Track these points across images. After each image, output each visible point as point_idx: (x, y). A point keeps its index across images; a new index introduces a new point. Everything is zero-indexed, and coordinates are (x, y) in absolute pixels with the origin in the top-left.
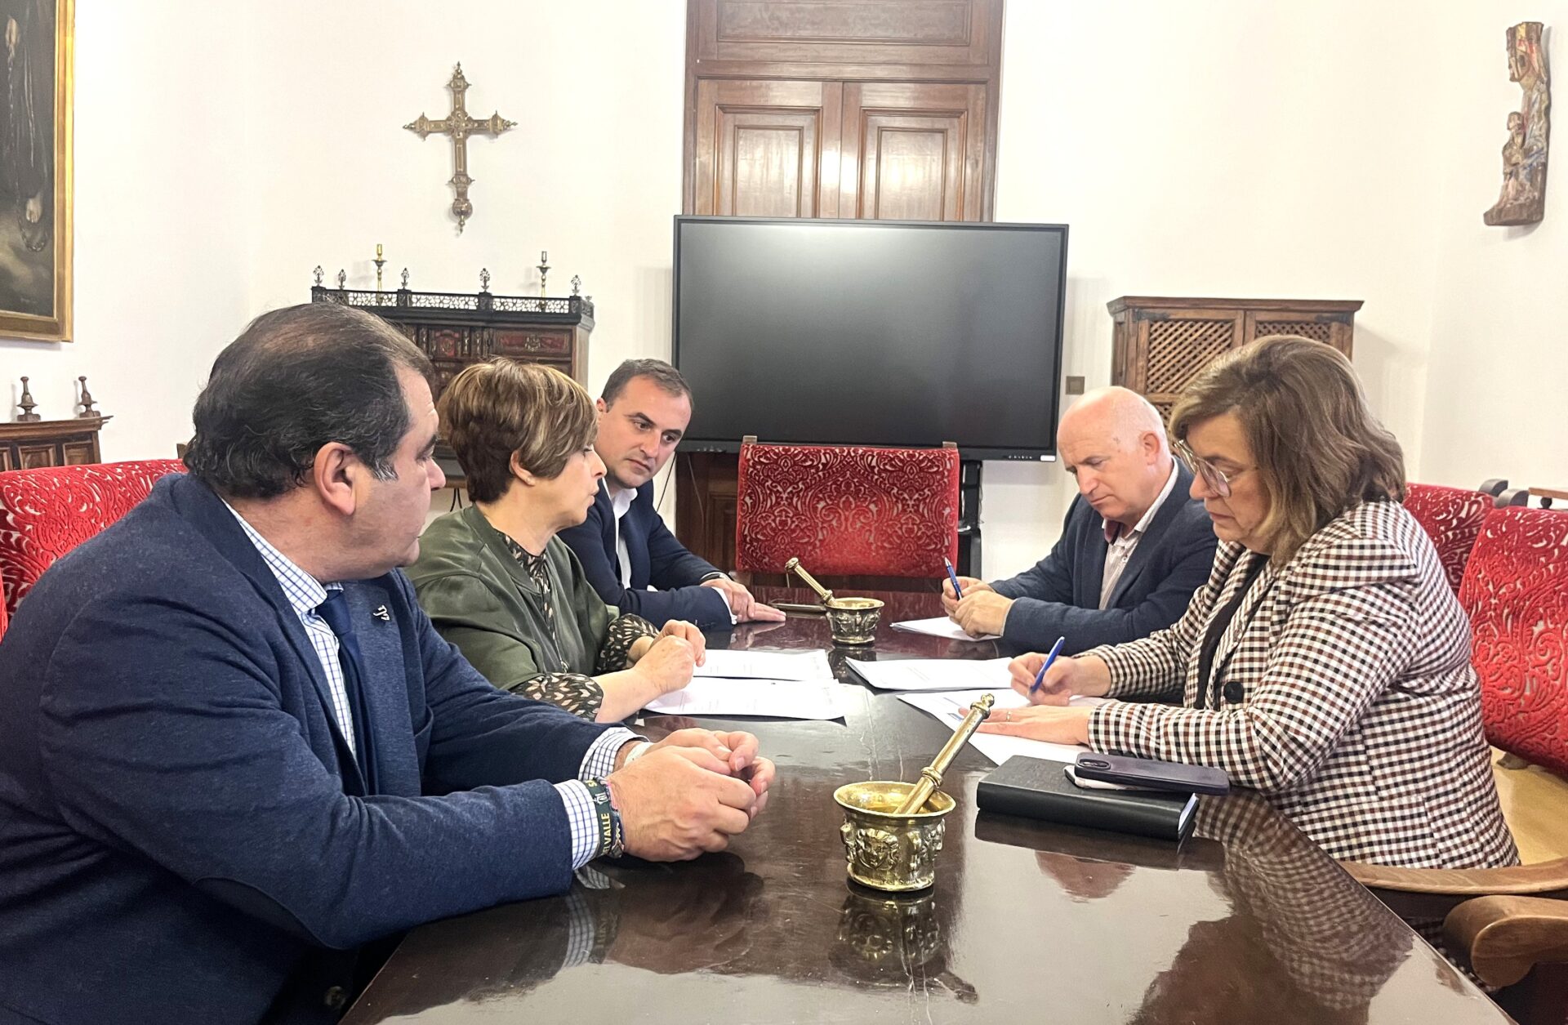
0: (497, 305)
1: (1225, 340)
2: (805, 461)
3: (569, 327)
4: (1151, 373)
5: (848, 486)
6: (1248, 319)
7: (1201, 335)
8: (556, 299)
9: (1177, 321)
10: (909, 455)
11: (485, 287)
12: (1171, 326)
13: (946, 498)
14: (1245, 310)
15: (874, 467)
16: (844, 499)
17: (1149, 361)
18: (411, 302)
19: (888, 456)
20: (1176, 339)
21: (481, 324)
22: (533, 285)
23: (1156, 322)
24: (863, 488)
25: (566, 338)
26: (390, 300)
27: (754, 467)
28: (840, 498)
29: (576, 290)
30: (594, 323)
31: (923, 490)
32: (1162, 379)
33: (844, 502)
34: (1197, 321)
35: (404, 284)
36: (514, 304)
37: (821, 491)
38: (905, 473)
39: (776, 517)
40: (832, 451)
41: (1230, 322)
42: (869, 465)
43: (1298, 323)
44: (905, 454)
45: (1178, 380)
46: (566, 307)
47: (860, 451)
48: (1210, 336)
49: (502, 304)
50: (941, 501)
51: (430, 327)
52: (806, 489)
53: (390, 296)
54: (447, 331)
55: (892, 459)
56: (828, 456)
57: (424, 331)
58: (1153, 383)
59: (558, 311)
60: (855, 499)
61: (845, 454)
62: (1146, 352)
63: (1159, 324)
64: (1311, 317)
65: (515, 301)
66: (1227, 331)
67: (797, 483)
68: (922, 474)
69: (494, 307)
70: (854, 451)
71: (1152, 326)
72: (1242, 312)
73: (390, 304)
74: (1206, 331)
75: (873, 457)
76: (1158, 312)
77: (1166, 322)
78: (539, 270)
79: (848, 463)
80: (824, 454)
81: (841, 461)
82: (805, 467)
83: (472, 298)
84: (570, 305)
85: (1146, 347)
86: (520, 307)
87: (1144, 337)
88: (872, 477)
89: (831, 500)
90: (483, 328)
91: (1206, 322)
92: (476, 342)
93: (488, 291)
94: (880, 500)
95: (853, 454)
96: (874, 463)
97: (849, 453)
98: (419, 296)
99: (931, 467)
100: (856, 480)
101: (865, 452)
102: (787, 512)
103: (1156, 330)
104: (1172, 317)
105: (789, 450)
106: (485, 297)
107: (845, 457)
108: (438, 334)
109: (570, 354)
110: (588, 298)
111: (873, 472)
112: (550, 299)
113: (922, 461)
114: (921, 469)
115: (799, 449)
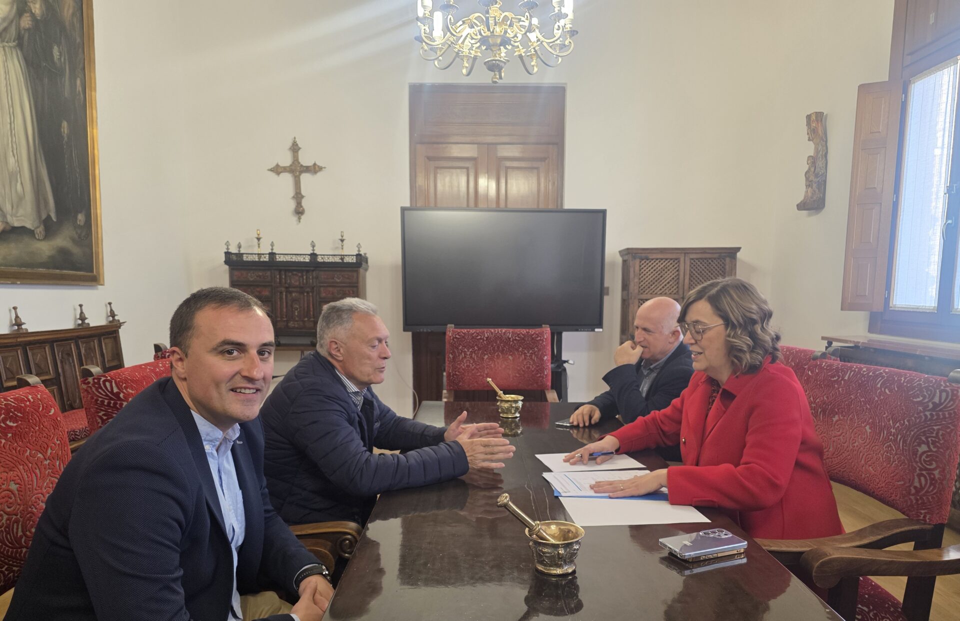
0: (320, 259)
1: (676, 268)
2: (477, 336)
3: (356, 269)
4: (641, 284)
5: (498, 348)
6: (686, 257)
7: (664, 266)
8: (349, 255)
9: (652, 259)
10: (526, 332)
11: (313, 250)
12: (650, 262)
13: (545, 352)
14: (685, 253)
15: (510, 338)
16: (496, 354)
17: (640, 279)
18: (276, 259)
19: (517, 333)
20: (652, 268)
21: (312, 269)
22: (337, 248)
23: (643, 260)
24: (505, 349)
25: (355, 274)
26: (265, 257)
27: (453, 340)
28: (495, 353)
29: (359, 251)
30: (368, 266)
31: (534, 348)
32: (646, 287)
33: (497, 356)
34: (662, 259)
35: (272, 249)
36: (328, 258)
37: (485, 350)
38: (525, 340)
39: (464, 363)
40: (490, 331)
41: (678, 260)
42: (508, 337)
43: (710, 259)
44: (525, 332)
45: (654, 287)
46: (355, 259)
48: (669, 266)
49: (322, 258)
50: (542, 353)
51: (286, 271)
52: (479, 349)
53: (265, 256)
54: (295, 273)
55: (519, 334)
56: (488, 334)
57: (283, 273)
58: (642, 290)
59: (350, 261)
60: (502, 354)
61: (496, 332)
62: (639, 275)
63: (644, 261)
64: (716, 256)
65: (328, 257)
66: (676, 264)
67: (474, 347)
68: (533, 341)
69: (318, 260)
70: (501, 330)
71: (640, 262)
72: (683, 255)
73: (265, 260)
74: (666, 264)
75: (510, 333)
76: (643, 255)
77: (648, 260)
78: (340, 241)
79: (498, 337)
80: (487, 333)
81: (495, 336)
82: (478, 339)
83: (307, 256)
84: (356, 258)
85: (638, 272)
86: (331, 260)
87: (637, 268)
88: (510, 343)
89: (490, 354)
90: (313, 271)
91: (666, 259)
92: (309, 278)
93: (315, 252)
94: (514, 354)
95: (500, 333)
96: (510, 336)
97: (498, 332)
98: (280, 256)
99: (537, 337)
100: (502, 345)
101: (506, 331)
102: (470, 361)
103: (643, 264)
104: (651, 257)
105: (470, 331)
106: (313, 255)
107: (496, 334)
108: (290, 274)
109: (357, 282)
110: (365, 254)
111: (510, 341)
112: (346, 255)
113: (533, 335)
114: (533, 339)
115: (474, 330)
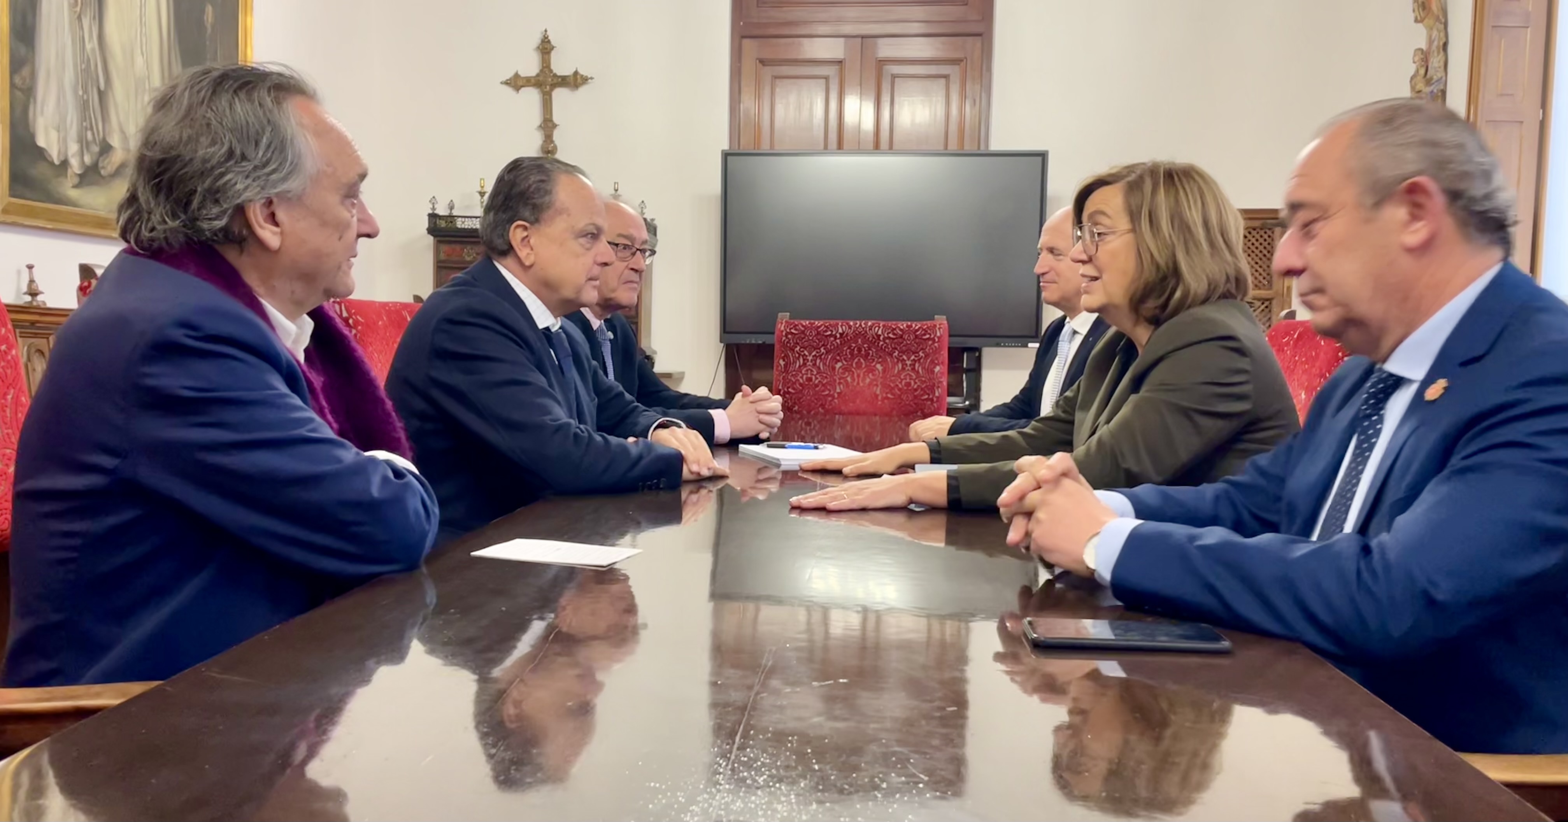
2: (826, 331)
5: (859, 350)
10: (907, 326)
13: (937, 359)
15: (880, 335)
16: (856, 360)
19: (891, 327)
24: (871, 352)
27: (786, 336)
28: (854, 360)
31: (918, 353)
33: (856, 363)
37: (838, 355)
38: (904, 339)
39: (803, 375)
40: (847, 324)
42: (876, 334)
44: (905, 325)
47: (870, 324)
50: (932, 362)
52: (827, 353)
55: (894, 329)
56: (844, 327)
60: (864, 360)
61: (857, 326)
67: (820, 349)
68: (917, 340)
70: (864, 324)
75: (879, 327)
79: (860, 333)
80: (841, 326)
81: (854, 331)
82: (827, 336)
88: (879, 343)
89: (846, 361)
94: (885, 361)
95: (863, 326)
96: (880, 332)
97: (860, 325)
99: (925, 335)
100: (865, 346)
101: (873, 324)
102: (812, 371)
105: (814, 323)
107: (857, 328)
111: (879, 339)
113: (917, 330)
114: (916, 337)
115: (821, 322)
